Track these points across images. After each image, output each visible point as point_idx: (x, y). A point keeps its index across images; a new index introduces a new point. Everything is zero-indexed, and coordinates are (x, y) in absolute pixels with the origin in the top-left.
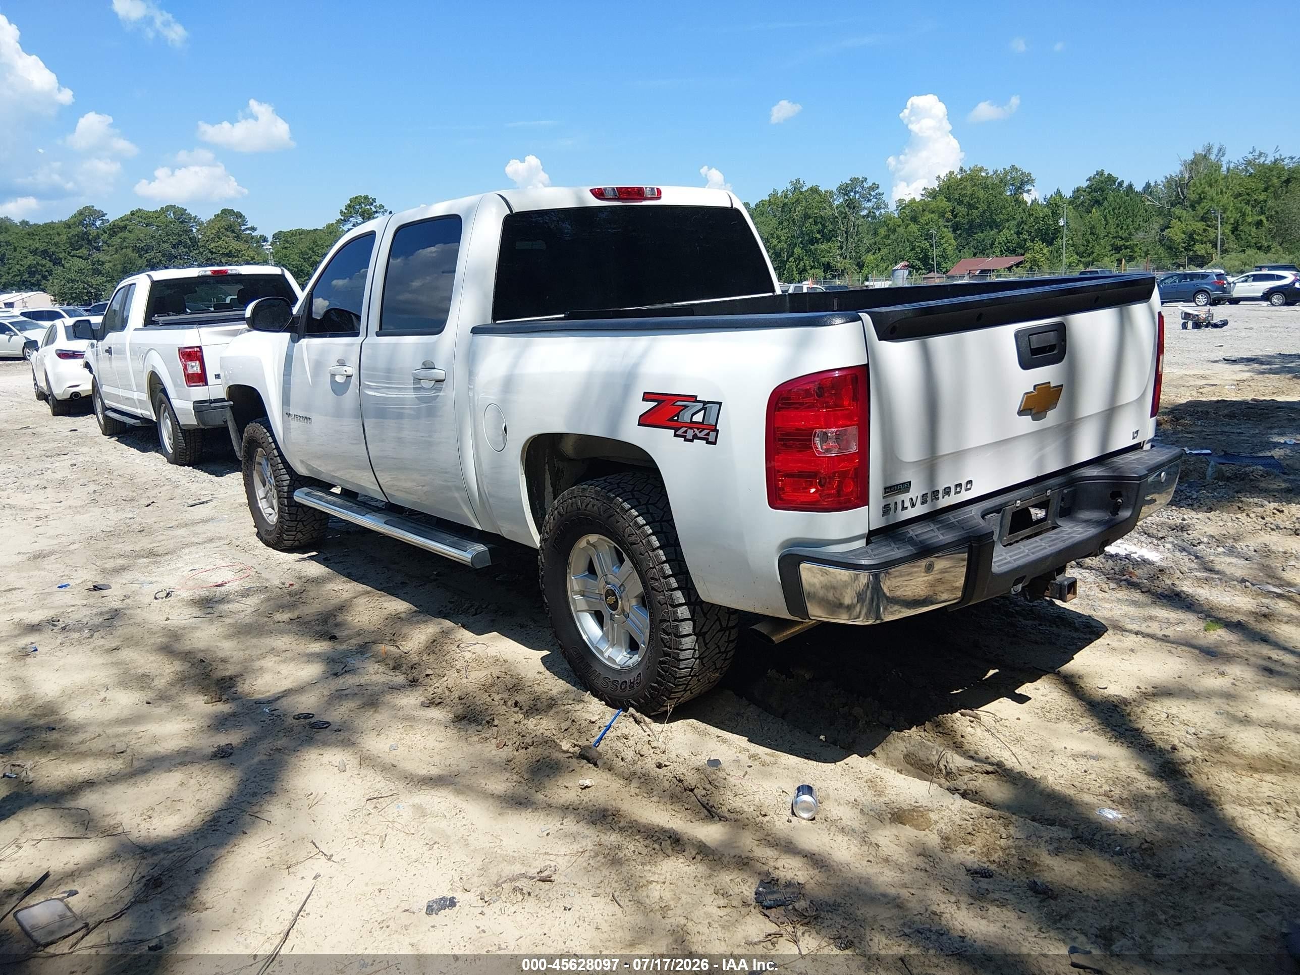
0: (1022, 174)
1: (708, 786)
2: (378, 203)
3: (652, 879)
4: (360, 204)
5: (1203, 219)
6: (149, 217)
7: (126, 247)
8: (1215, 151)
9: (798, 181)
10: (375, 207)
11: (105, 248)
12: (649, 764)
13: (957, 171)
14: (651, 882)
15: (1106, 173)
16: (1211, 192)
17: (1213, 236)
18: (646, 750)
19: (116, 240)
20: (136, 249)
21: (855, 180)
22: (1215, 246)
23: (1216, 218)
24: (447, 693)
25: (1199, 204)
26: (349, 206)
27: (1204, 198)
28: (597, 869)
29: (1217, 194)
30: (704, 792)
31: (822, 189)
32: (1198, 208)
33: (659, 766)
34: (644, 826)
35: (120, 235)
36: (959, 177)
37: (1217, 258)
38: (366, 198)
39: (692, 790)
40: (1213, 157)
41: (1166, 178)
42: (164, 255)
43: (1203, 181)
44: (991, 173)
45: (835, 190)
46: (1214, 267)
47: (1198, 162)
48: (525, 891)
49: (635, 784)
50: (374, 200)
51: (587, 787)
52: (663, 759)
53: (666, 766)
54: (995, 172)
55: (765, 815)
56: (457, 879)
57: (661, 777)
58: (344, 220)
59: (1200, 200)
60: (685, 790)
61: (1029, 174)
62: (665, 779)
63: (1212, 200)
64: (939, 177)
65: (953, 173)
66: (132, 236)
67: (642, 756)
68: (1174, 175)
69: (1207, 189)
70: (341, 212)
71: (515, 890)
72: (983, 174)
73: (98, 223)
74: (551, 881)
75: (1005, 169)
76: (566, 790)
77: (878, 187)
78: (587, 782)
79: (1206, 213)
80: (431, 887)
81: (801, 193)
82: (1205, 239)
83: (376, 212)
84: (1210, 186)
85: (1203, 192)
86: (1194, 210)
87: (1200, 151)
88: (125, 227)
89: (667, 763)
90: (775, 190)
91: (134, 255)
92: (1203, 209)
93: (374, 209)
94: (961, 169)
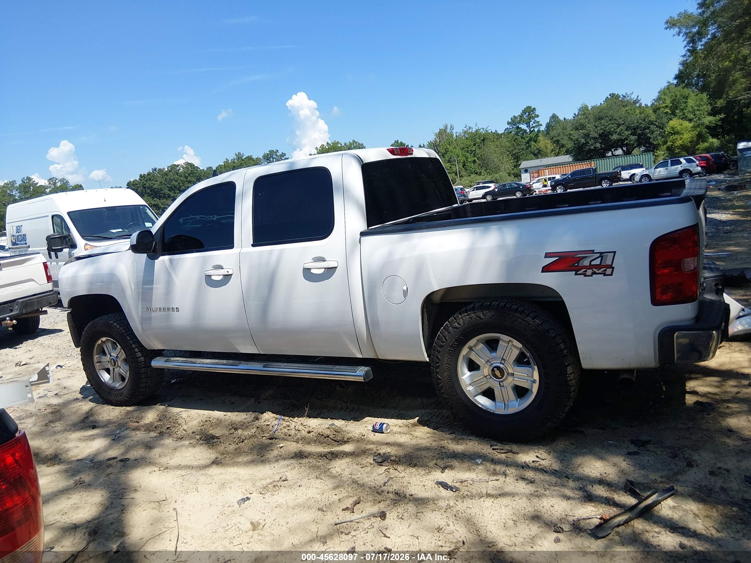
0: (359, 144)
1: (335, 433)
3: (330, 467)
5: (449, 162)
8: (449, 127)
9: (239, 153)
12: (304, 433)
13: (325, 144)
14: (330, 469)
15: (399, 142)
16: (450, 148)
17: (454, 170)
18: (301, 428)
21: (271, 152)
22: (456, 174)
23: (455, 161)
24: (184, 432)
25: (446, 154)
27: (448, 151)
28: (304, 472)
29: (453, 148)
30: (334, 436)
31: (254, 157)
32: (446, 156)
33: (309, 432)
34: (316, 453)
36: (327, 147)
37: (458, 181)
39: (328, 437)
40: (448, 131)
41: (429, 142)
43: (446, 143)
44: (343, 145)
45: (261, 158)
46: (458, 185)
47: (442, 133)
48: (279, 486)
49: (300, 442)
51: (282, 447)
52: (310, 429)
53: (312, 431)
54: (345, 144)
55: (364, 436)
56: (244, 491)
57: (311, 436)
59: (446, 152)
60: (325, 437)
61: (362, 144)
62: (314, 436)
63: (451, 152)
64: (317, 148)
65: (324, 145)
67: (299, 431)
68: (432, 141)
69: (448, 146)
71: (274, 486)
72: (339, 145)
74: (287, 480)
75: (350, 142)
76: (272, 451)
77: (285, 155)
78: (281, 445)
79: (450, 159)
80: (234, 497)
81: (243, 160)
82: (451, 172)
84: (450, 145)
85: (447, 148)
86: (444, 158)
87: (442, 127)
89: (313, 430)
90: (227, 159)
92: (448, 157)
94: (328, 143)
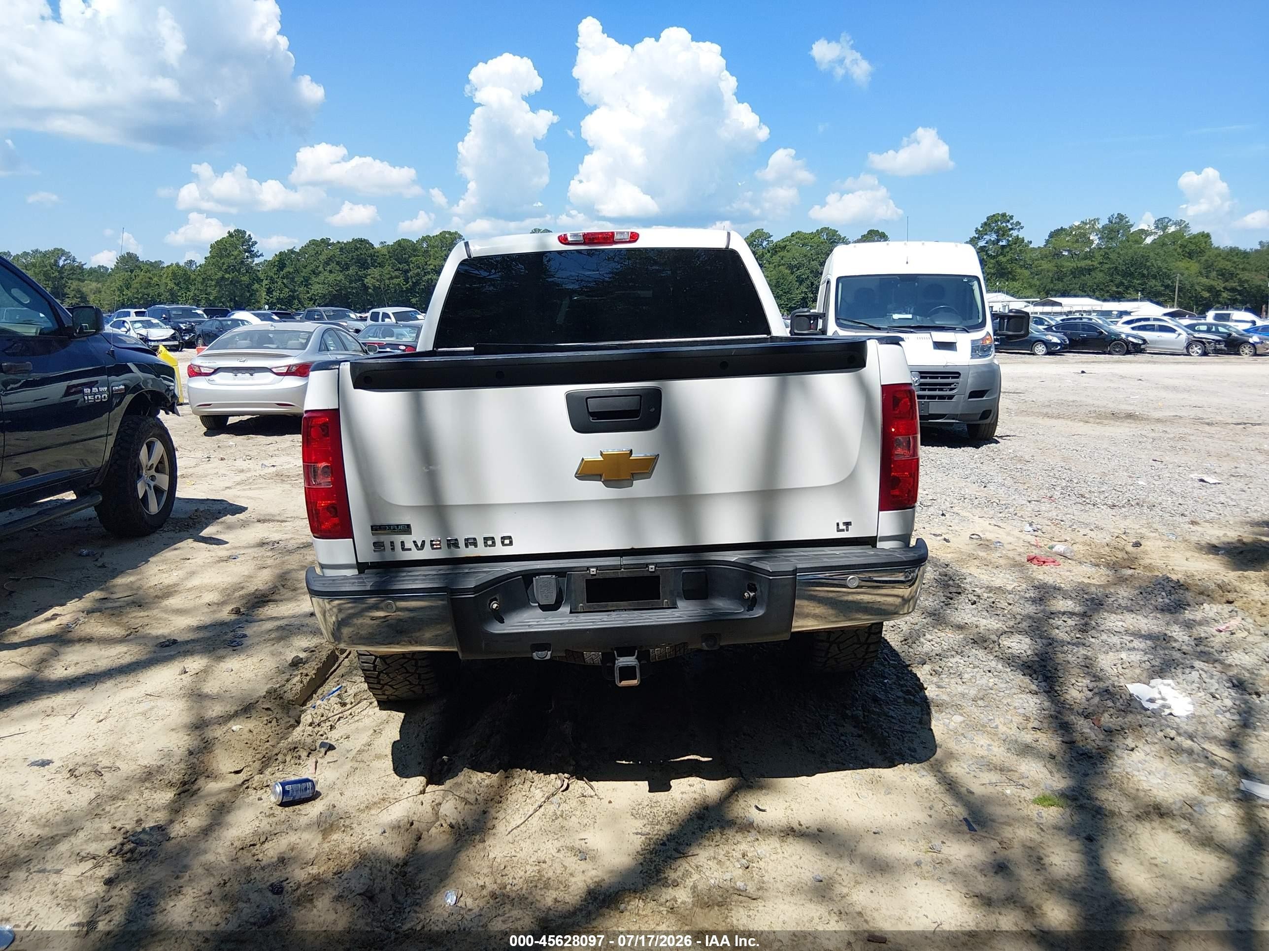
2: (1014, 220)
4: (996, 222)
6: (805, 238)
7: (783, 265)
10: (1012, 224)
11: (767, 265)
19: (776, 259)
20: (791, 267)
26: (985, 224)
35: (779, 254)
38: (1004, 215)
42: (812, 272)
50: (1011, 217)
58: (979, 238)
66: (789, 255)
70: (977, 230)
73: (765, 243)
83: (1012, 229)
88: (785, 247)
91: (788, 271)
93: (1010, 227)
